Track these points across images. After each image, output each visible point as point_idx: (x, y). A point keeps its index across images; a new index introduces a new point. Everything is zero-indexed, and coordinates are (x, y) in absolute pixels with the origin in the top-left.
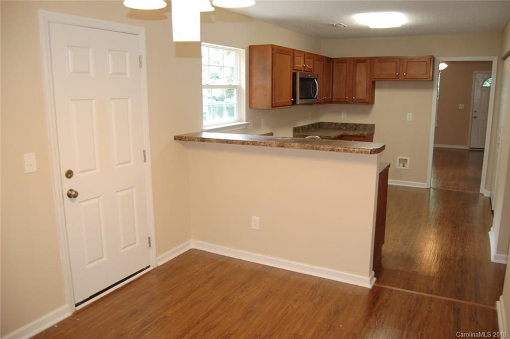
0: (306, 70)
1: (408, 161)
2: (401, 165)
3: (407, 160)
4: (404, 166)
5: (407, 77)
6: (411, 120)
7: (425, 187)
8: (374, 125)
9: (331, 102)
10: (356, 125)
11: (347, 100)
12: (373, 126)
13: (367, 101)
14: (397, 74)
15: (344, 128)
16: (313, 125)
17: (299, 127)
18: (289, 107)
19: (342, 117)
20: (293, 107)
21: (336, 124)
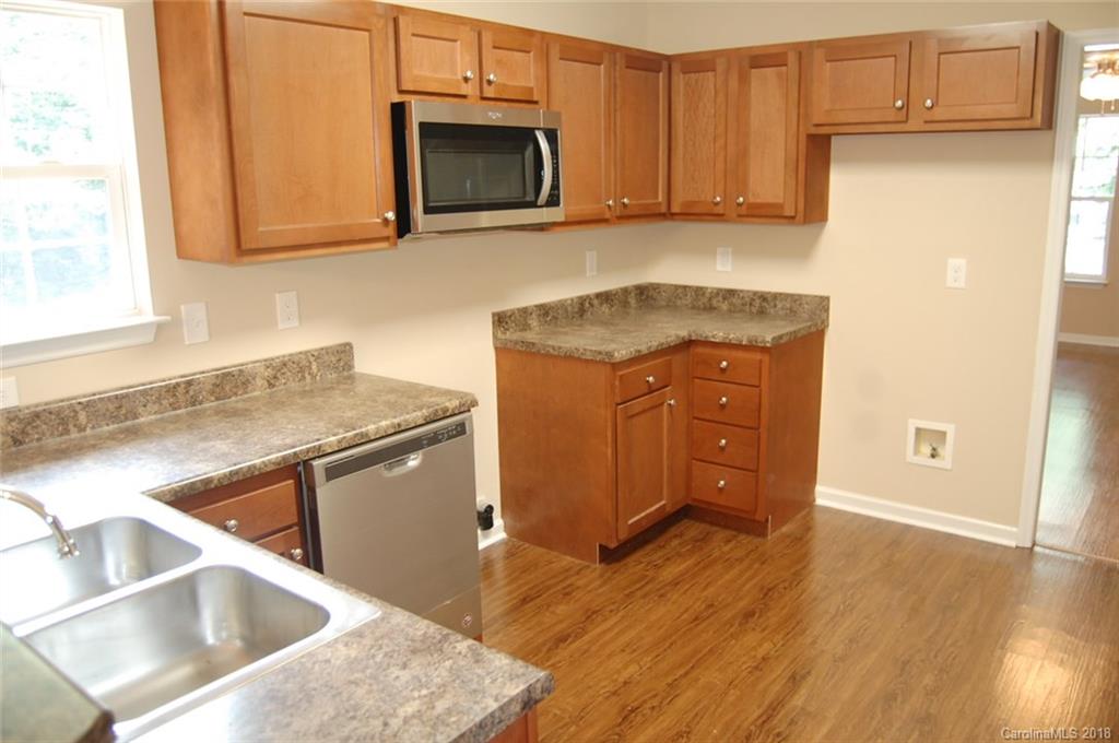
0: (489, 92)
1: (950, 438)
2: (926, 450)
3: (944, 434)
4: (933, 456)
5: (939, 114)
6: (961, 284)
7: (1013, 544)
8: (828, 298)
9: (668, 215)
10: (763, 297)
11: (719, 210)
12: (823, 303)
13: (789, 212)
14: (899, 103)
15: (725, 307)
16: (605, 297)
17: (525, 311)
18: (384, 245)
19: (719, 267)
20: (405, 244)
21: (699, 291)
